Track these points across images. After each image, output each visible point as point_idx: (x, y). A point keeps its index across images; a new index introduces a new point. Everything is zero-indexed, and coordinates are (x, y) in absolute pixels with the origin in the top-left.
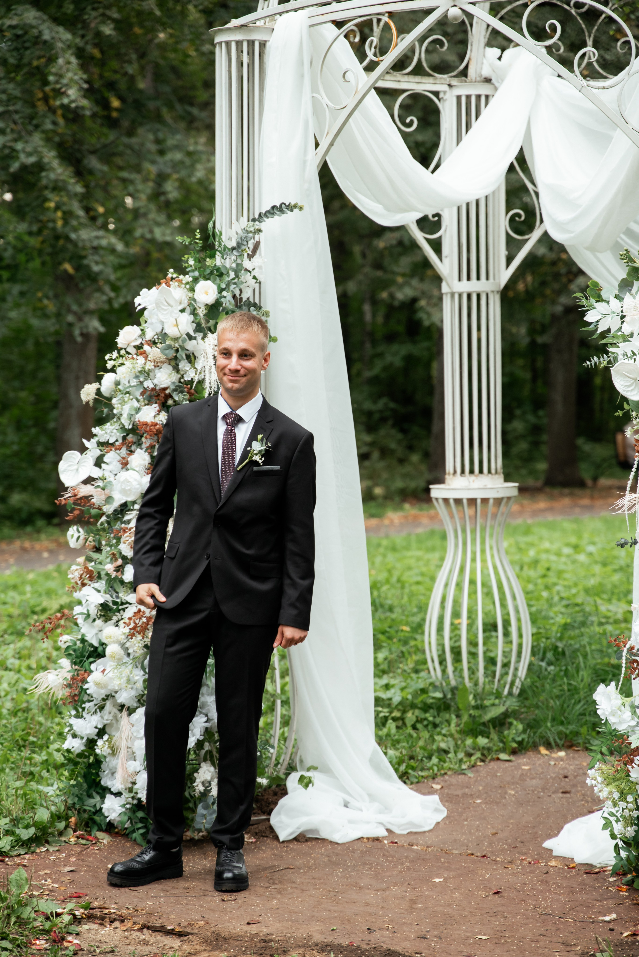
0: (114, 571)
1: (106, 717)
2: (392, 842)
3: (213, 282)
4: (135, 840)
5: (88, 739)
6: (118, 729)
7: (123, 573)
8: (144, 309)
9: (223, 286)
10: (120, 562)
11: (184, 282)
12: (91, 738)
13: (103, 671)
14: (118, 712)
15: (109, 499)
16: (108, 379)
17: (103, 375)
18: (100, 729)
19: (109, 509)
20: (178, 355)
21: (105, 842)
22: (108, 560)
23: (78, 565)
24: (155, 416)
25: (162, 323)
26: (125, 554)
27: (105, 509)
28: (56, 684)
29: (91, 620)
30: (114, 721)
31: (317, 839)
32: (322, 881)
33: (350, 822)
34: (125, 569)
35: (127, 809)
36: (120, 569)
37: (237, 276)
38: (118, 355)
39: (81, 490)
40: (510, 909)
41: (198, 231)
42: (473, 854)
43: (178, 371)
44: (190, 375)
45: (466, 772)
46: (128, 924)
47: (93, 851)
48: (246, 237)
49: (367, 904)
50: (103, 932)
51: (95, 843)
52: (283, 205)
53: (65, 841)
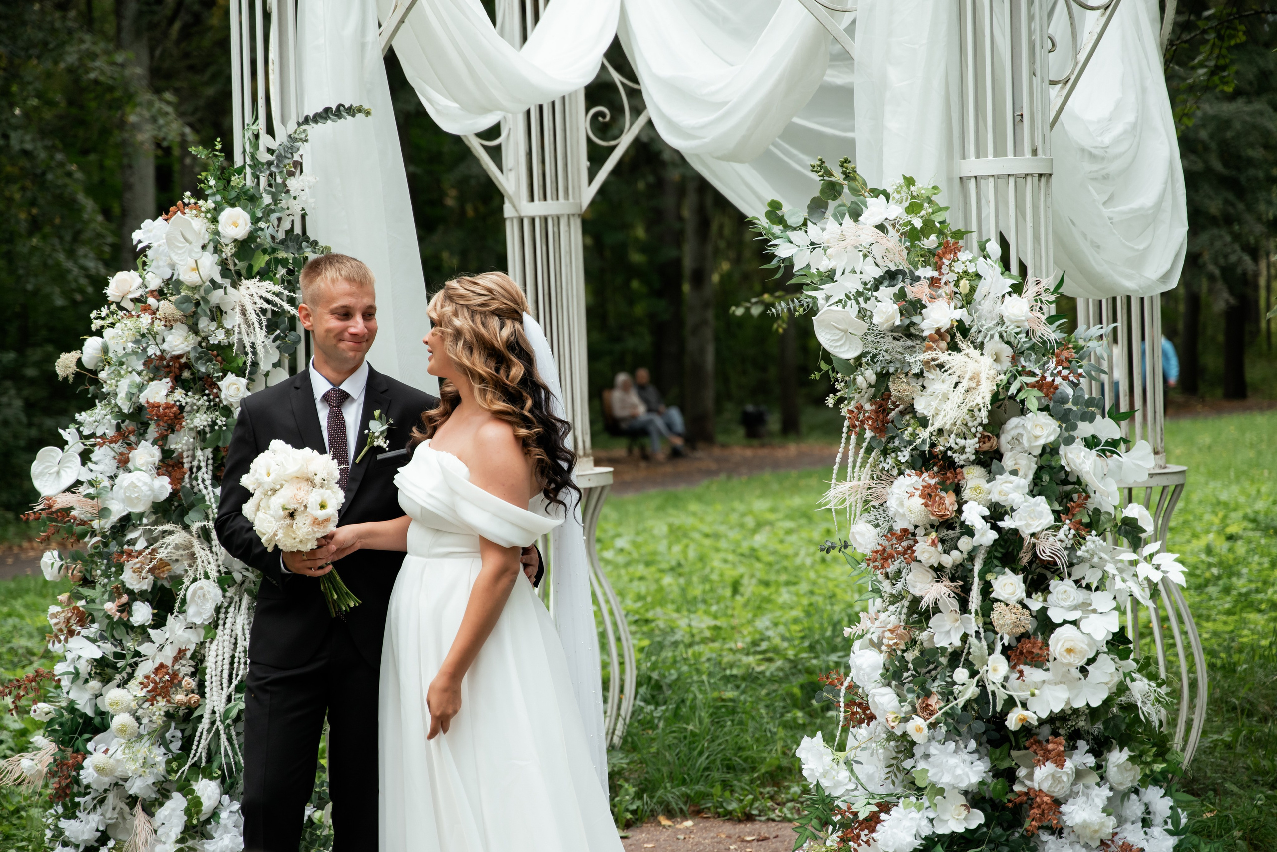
0: (117, 611)
1: (108, 815)
3: (244, 209)
5: (86, 847)
6: (128, 831)
7: (130, 614)
8: (148, 247)
9: (260, 215)
10: (125, 598)
11: (203, 209)
12: (90, 845)
13: (106, 752)
14: (127, 808)
15: (103, 512)
16: (92, 344)
17: (85, 340)
18: (102, 831)
19: (106, 524)
20: (198, 311)
22: (106, 597)
23: (60, 604)
24: (167, 395)
25: (173, 267)
26: (133, 588)
27: (96, 524)
28: (33, 772)
29: (82, 681)
30: (120, 820)
34: (134, 608)
36: (126, 608)
37: (276, 201)
38: (107, 312)
39: (59, 500)
41: (218, 139)
43: (196, 332)
44: (218, 337)
48: (292, 147)
52: (341, 108)
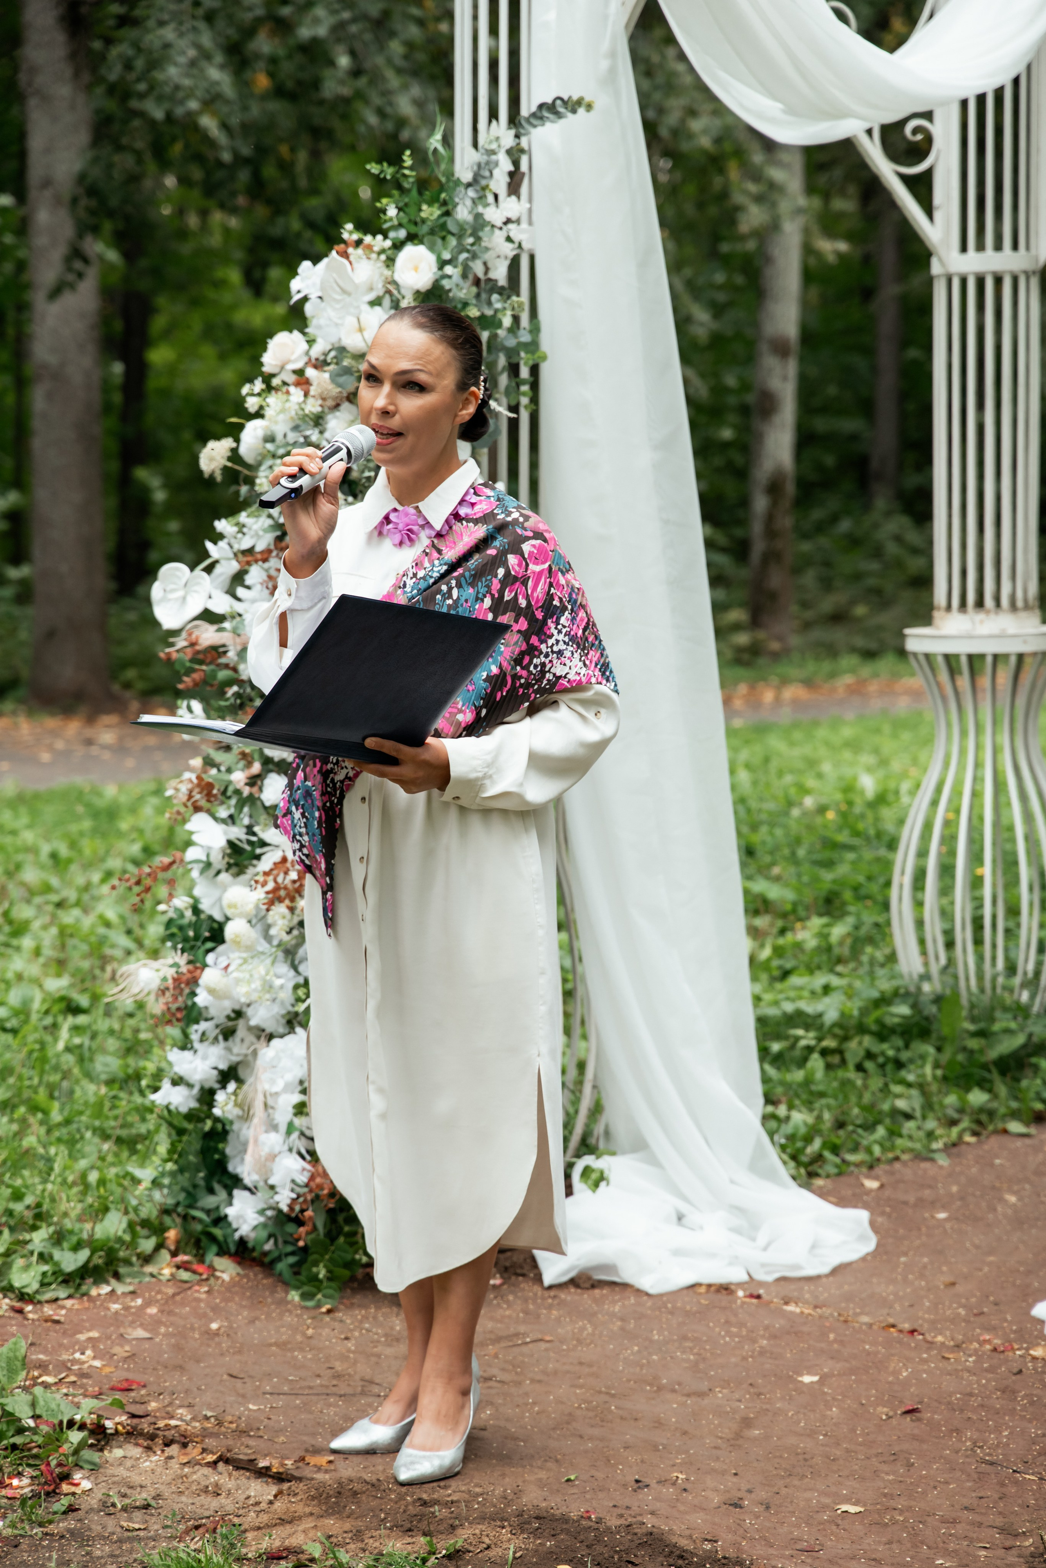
0: (246, 784)
1: (235, 1051)
2: (751, 1296)
3: (430, 248)
4: (280, 1274)
5: (202, 1089)
6: (253, 1072)
7: (261, 790)
8: (305, 299)
9: (447, 256)
10: (256, 768)
11: (376, 249)
12: (207, 1086)
13: (226, 968)
14: (254, 1042)
16: (251, 432)
17: (242, 425)
18: (222, 1071)
21: (226, 1277)
22: (240, 764)
23: (191, 771)
25: (338, 328)
26: (270, 754)
29: (212, 872)
30: (249, 1058)
31: (614, 1283)
32: (595, 1369)
33: (677, 1252)
34: (267, 782)
35: (266, 1219)
36: (255, 781)
37: (476, 237)
38: (264, 386)
39: (200, 634)
41: (408, 152)
42: (893, 1326)
45: (936, 1156)
46: (194, 1452)
47: (196, 1295)
48: (488, 163)
49: (659, 1424)
50: (148, 1464)
51: (207, 1279)
52: (558, 102)
53: (152, 1275)
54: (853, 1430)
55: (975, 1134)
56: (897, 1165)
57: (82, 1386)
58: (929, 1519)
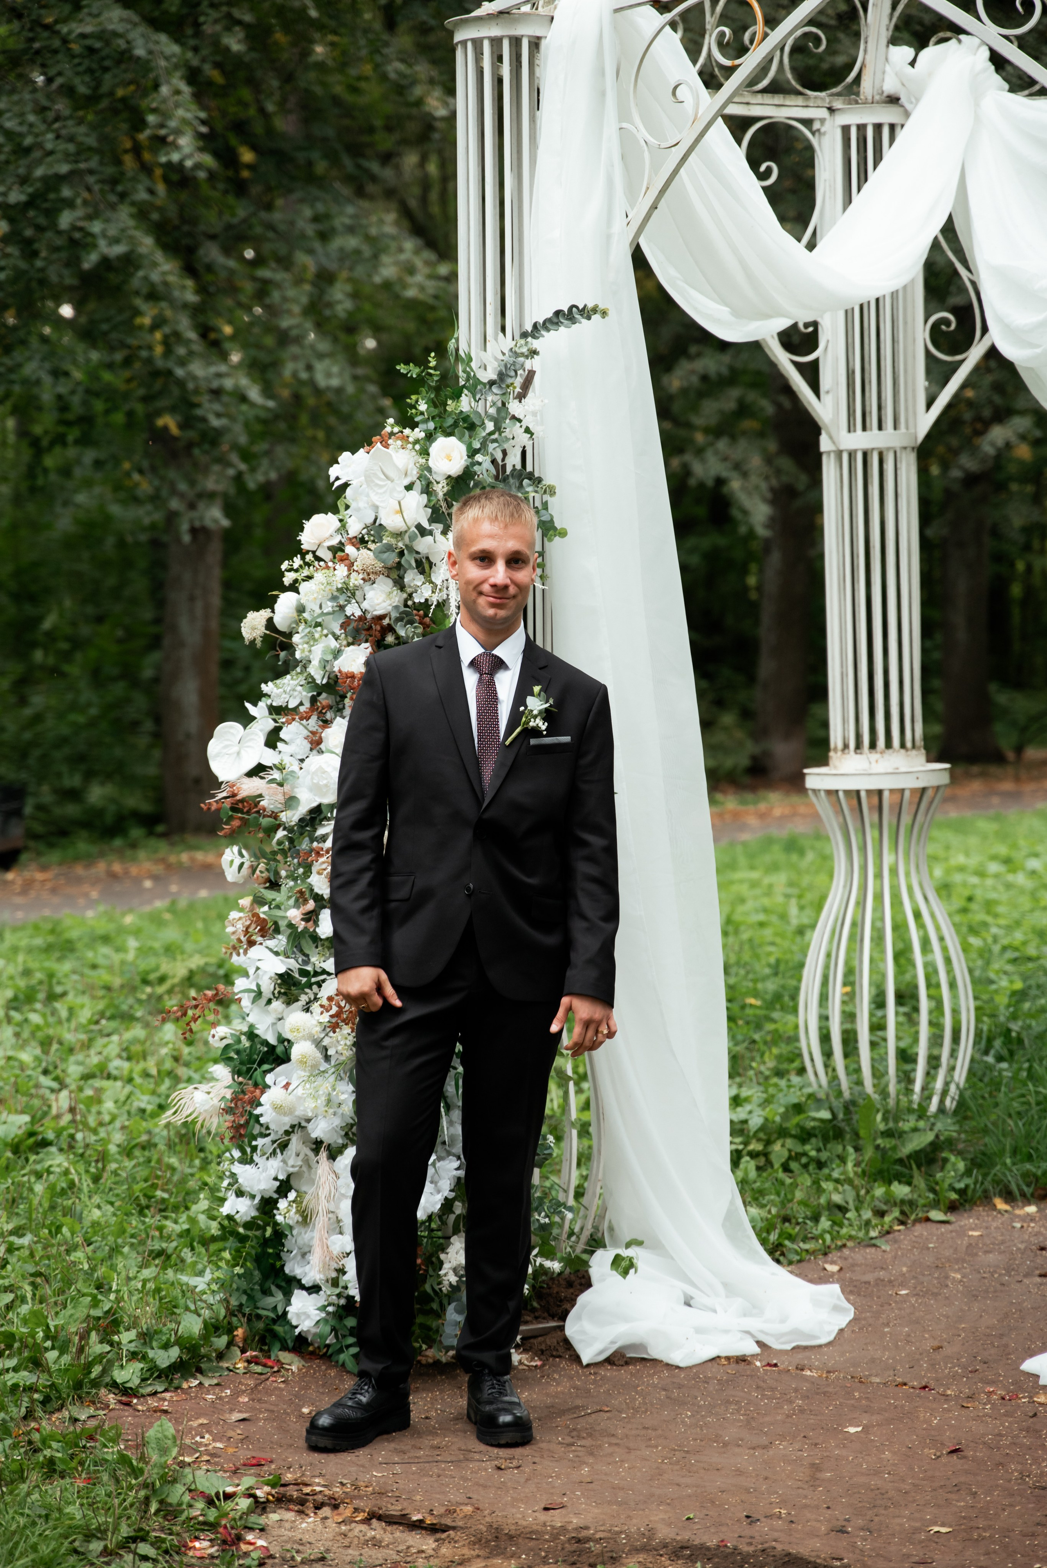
0: (302, 919)
1: (291, 1162)
2: (769, 1365)
3: (460, 439)
4: (343, 1365)
5: (262, 1197)
6: (312, 1182)
7: (316, 924)
8: (346, 485)
9: (477, 445)
10: (311, 905)
11: (411, 439)
12: (267, 1196)
13: (287, 1086)
14: (311, 1154)
15: (291, 801)
16: (286, 603)
17: (277, 596)
18: (282, 1181)
19: (291, 817)
20: (403, 562)
21: (294, 1368)
22: (292, 902)
23: (241, 910)
25: (376, 508)
26: (320, 892)
27: (283, 817)
28: (206, 1107)
29: (263, 1001)
30: (304, 1169)
31: (643, 1359)
32: (660, 1432)
33: (699, 1331)
34: (321, 917)
35: (328, 1313)
36: (311, 917)
37: (498, 428)
38: (301, 562)
39: (244, 787)
40: (979, 1478)
41: (433, 354)
42: (905, 1384)
43: (402, 588)
44: (424, 594)
45: (877, 1242)
46: (346, 1511)
47: (275, 1385)
48: (514, 364)
49: (740, 1472)
50: (304, 1525)
51: (278, 1371)
52: (574, 309)
53: (228, 1369)
54: (911, 1468)
55: (902, 1223)
56: (846, 1252)
57: (216, 1464)
58: (1011, 1534)
